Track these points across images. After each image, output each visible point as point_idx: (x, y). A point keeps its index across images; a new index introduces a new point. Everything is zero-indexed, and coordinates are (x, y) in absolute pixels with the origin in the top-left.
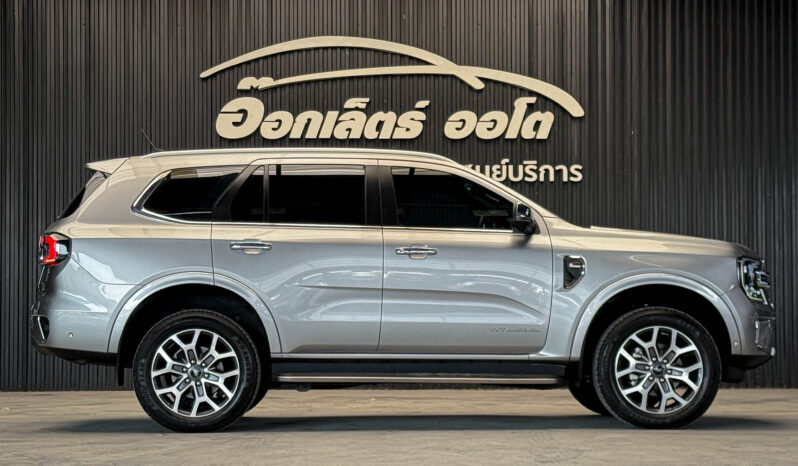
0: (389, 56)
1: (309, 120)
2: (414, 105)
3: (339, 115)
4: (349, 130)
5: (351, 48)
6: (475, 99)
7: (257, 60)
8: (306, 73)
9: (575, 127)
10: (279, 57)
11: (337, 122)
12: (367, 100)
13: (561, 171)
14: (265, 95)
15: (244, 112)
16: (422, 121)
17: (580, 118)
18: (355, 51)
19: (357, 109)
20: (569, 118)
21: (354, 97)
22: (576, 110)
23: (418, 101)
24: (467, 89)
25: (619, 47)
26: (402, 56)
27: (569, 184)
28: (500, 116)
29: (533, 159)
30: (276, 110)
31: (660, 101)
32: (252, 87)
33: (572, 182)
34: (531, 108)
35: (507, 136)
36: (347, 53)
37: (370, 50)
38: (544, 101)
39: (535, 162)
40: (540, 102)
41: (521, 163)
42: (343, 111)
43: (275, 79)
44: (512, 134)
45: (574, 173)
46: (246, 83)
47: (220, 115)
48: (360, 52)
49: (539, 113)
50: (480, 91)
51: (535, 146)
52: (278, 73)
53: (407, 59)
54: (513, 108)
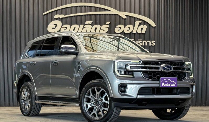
0: (99, 9)
1: (75, 27)
2: (106, 23)
3: (84, 26)
4: (87, 30)
5: (87, 6)
6: (124, 21)
7: (60, 10)
8: (74, 13)
9: (153, 30)
10: (66, 9)
11: (83, 28)
12: (92, 21)
13: (149, 42)
14: (62, 20)
15: (56, 25)
16: (108, 28)
17: (154, 27)
18: (89, 7)
19: (89, 24)
20: (151, 27)
21: (88, 20)
22: (153, 25)
23: (107, 22)
24: (121, 18)
25: (166, 6)
26: (102, 9)
27: (151, 47)
28: (131, 26)
29: (141, 39)
30: (65, 24)
31: (178, 22)
32: (58, 17)
33: (152, 46)
34: (140, 24)
35: (133, 32)
36: (86, 8)
37: (93, 7)
38: (144, 22)
39: (141, 40)
40: (143, 22)
41: (137, 40)
42: (85, 25)
43: (65, 15)
44: (134, 32)
45: (153, 43)
46: (56, 16)
47: (49, 26)
48: (90, 7)
49: (142, 25)
50: (125, 19)
51: (141, 35)
52: (66, 13)
53: (104, 10)
54: (135, 24)
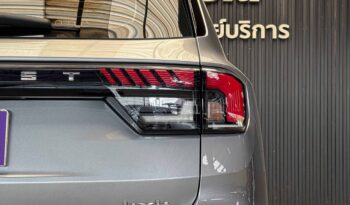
29: (247, 19)
51: (249, 7)
